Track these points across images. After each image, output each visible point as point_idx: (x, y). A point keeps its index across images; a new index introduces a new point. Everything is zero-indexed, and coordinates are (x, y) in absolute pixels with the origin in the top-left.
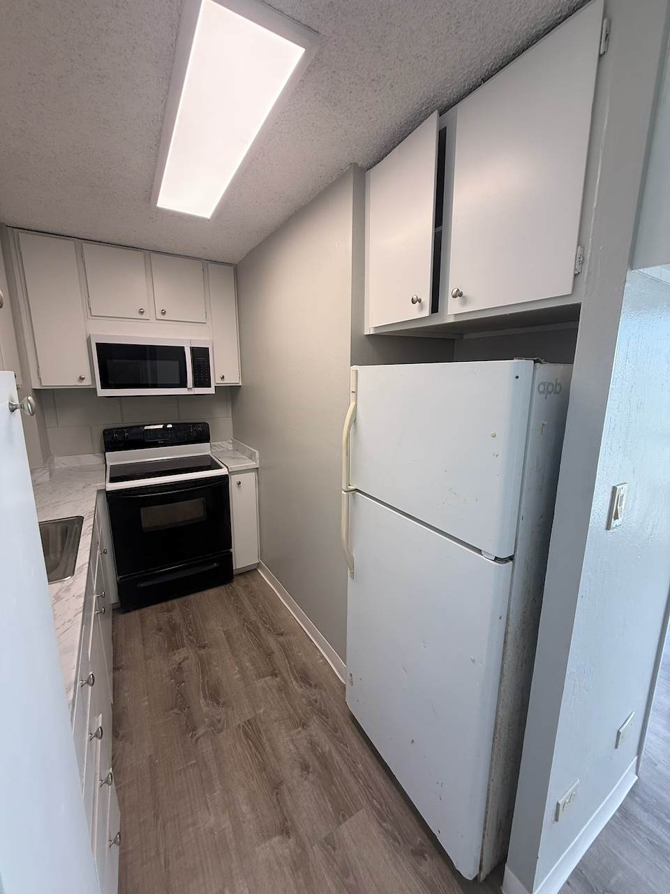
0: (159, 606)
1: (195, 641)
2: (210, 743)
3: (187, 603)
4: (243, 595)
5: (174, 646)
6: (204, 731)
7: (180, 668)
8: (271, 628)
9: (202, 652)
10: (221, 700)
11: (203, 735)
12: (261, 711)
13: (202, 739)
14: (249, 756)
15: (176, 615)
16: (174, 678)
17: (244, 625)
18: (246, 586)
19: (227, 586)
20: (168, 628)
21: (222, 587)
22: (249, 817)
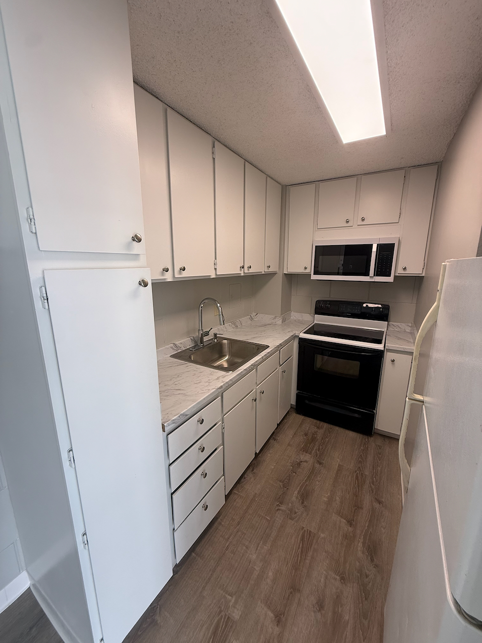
0: (315, 421)
1: (318, 456)
2: (282, 519)
3: (331, 430)
4: (372, 451)
5: (305, 450)
6: (285, 509)
7: (299, 464)
8: (374, 491)
9: (317, 466)
10: (305, 502)
11: (282, 510)
12: (322, 535)
13: (281, 512)
14: (294, 551)
15: (320, 432)
16: (293, 467)
17: (356, 471)
18: (380, 447)
19: (365, 437)
20: (310, 437)
21: (361, 435)
22: (269, 581)
